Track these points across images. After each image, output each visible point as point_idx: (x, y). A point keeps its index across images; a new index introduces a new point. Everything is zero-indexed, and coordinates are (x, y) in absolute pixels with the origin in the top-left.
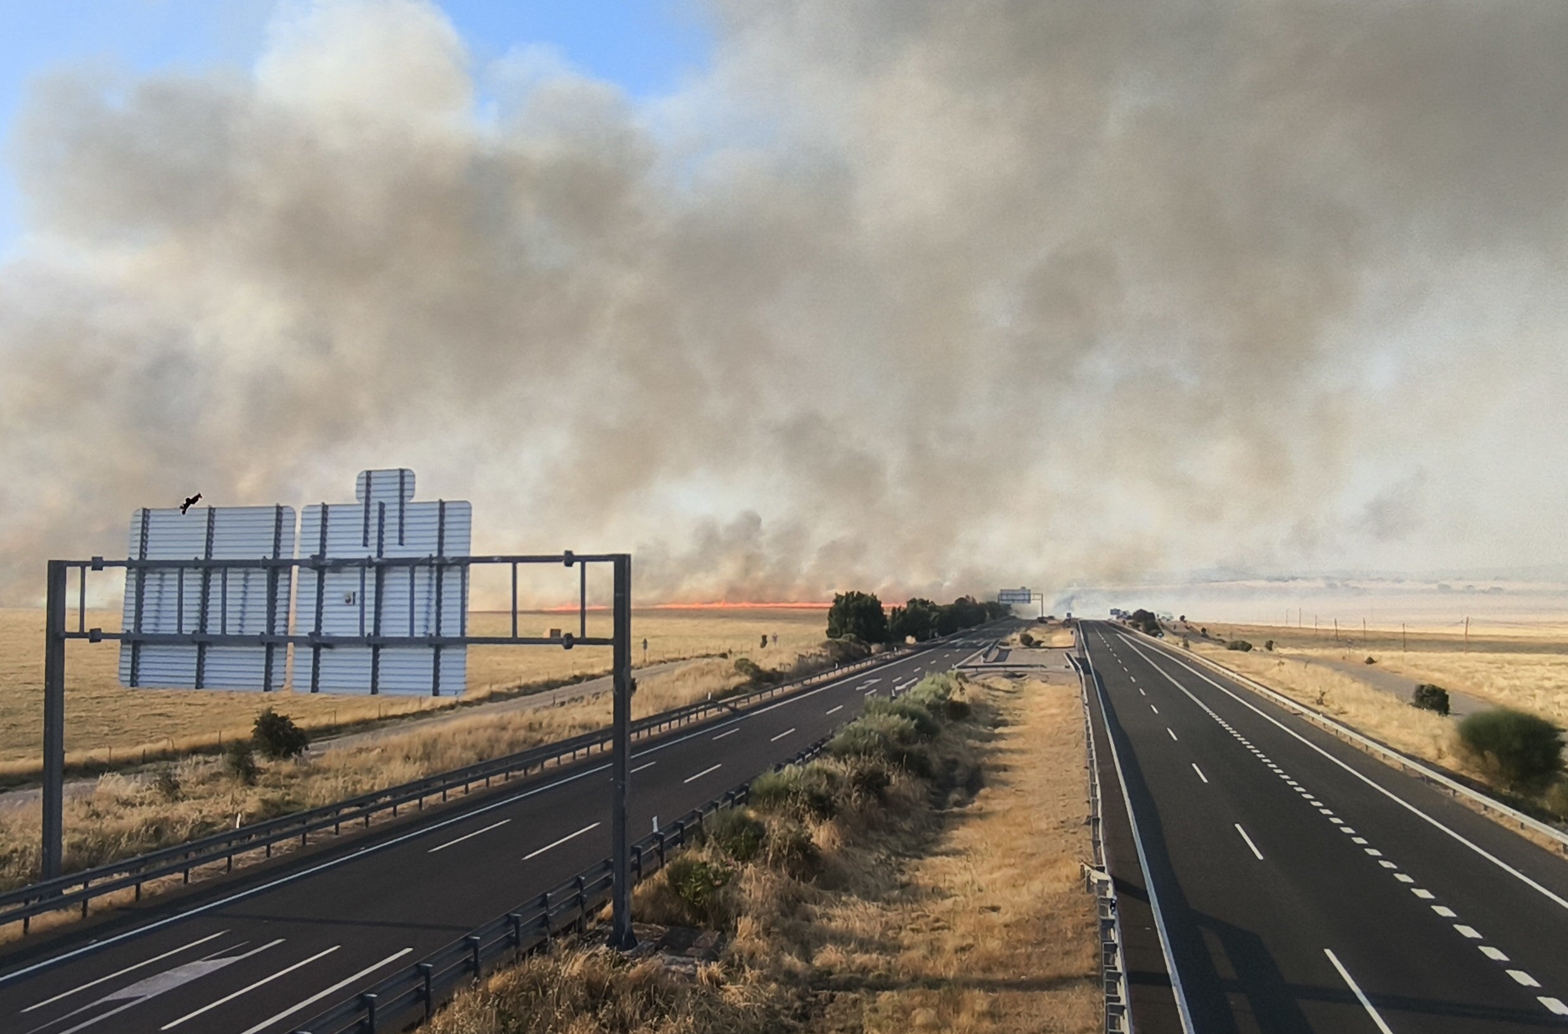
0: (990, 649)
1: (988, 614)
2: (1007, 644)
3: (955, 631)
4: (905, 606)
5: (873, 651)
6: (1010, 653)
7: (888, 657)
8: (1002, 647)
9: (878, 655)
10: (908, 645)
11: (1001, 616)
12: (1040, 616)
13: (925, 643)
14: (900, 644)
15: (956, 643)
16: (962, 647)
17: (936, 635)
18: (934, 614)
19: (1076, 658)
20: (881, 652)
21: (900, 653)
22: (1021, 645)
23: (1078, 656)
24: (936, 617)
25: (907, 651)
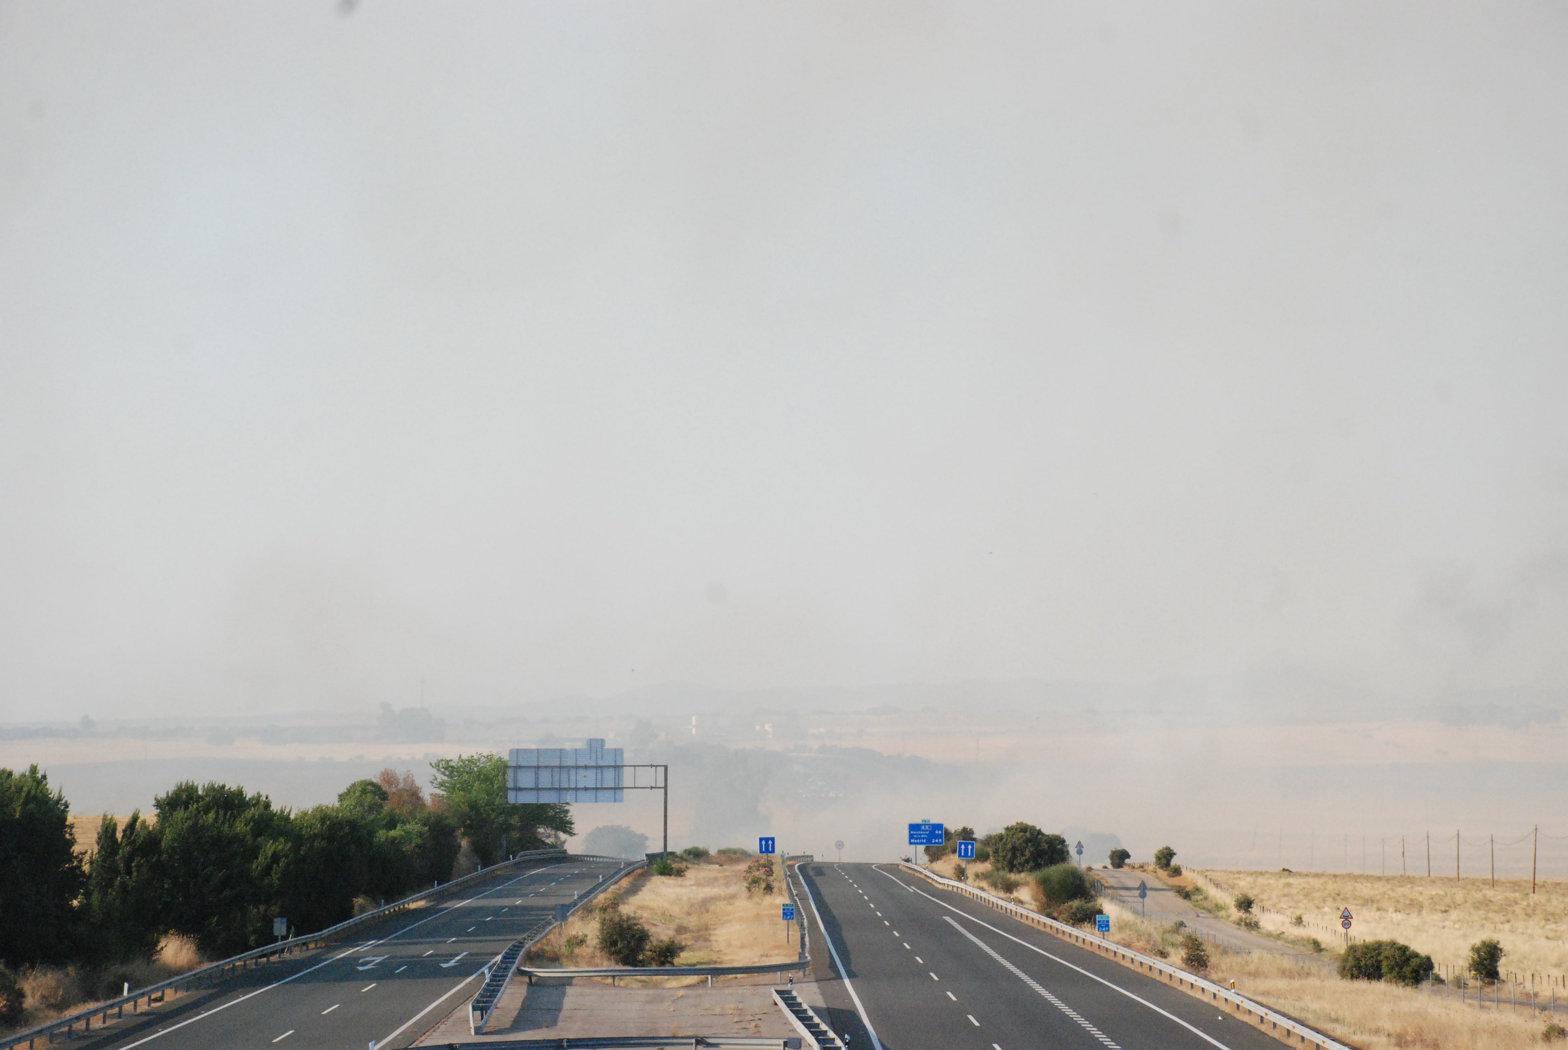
0: (498, 979)
1: (464, 843)
2: (554, 959)
3: (347, 914)
4: (150, 816)
5: (30, 1002)
6: (569, 990)
7: (97, 1023)
8: (542, 972)
9: (52, 1018)
10: (170, 972)
11: (510, 852)
12: (656, 847)
13: (237, 961)
14: (137, 967)
15: (352, 961)
16: (384, 973)
17: (280, 927)
18: (270, 847)
19: (816, 1010)
20: (61, 1006)
21: (143, 1005)
22: (608, 965)
23: (821, 1003)
24: (275, 858)
25: (170, 996)
